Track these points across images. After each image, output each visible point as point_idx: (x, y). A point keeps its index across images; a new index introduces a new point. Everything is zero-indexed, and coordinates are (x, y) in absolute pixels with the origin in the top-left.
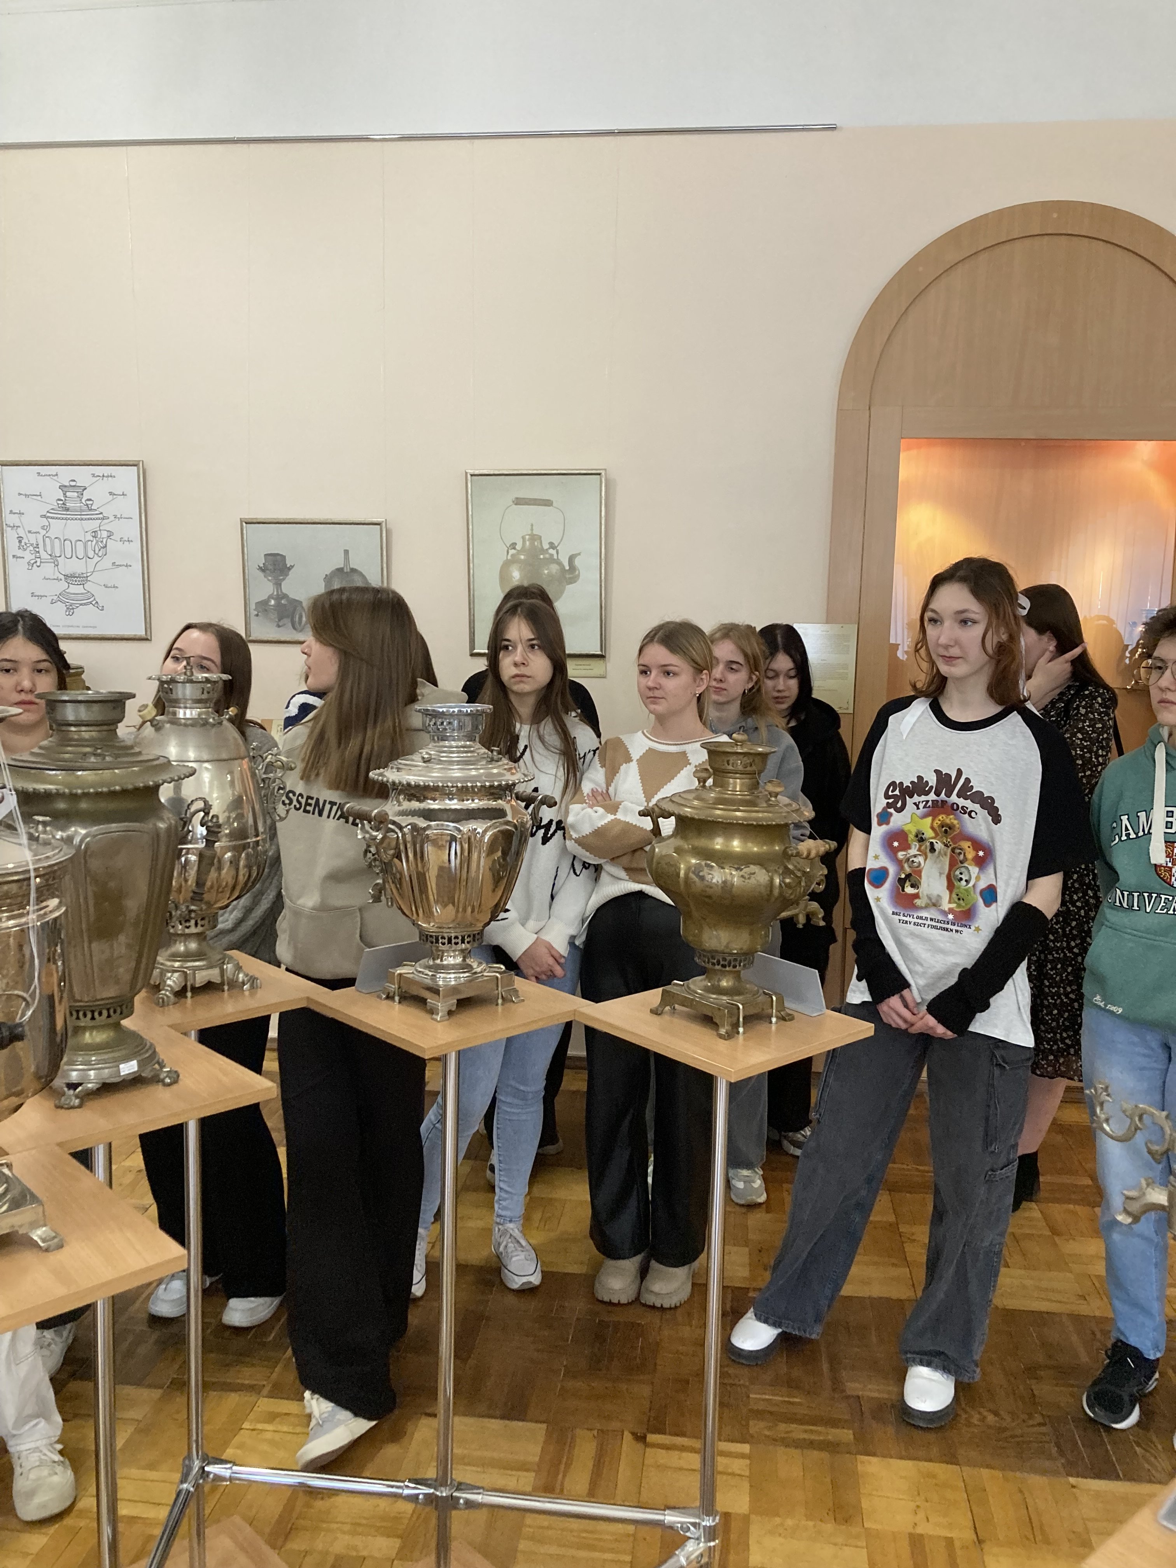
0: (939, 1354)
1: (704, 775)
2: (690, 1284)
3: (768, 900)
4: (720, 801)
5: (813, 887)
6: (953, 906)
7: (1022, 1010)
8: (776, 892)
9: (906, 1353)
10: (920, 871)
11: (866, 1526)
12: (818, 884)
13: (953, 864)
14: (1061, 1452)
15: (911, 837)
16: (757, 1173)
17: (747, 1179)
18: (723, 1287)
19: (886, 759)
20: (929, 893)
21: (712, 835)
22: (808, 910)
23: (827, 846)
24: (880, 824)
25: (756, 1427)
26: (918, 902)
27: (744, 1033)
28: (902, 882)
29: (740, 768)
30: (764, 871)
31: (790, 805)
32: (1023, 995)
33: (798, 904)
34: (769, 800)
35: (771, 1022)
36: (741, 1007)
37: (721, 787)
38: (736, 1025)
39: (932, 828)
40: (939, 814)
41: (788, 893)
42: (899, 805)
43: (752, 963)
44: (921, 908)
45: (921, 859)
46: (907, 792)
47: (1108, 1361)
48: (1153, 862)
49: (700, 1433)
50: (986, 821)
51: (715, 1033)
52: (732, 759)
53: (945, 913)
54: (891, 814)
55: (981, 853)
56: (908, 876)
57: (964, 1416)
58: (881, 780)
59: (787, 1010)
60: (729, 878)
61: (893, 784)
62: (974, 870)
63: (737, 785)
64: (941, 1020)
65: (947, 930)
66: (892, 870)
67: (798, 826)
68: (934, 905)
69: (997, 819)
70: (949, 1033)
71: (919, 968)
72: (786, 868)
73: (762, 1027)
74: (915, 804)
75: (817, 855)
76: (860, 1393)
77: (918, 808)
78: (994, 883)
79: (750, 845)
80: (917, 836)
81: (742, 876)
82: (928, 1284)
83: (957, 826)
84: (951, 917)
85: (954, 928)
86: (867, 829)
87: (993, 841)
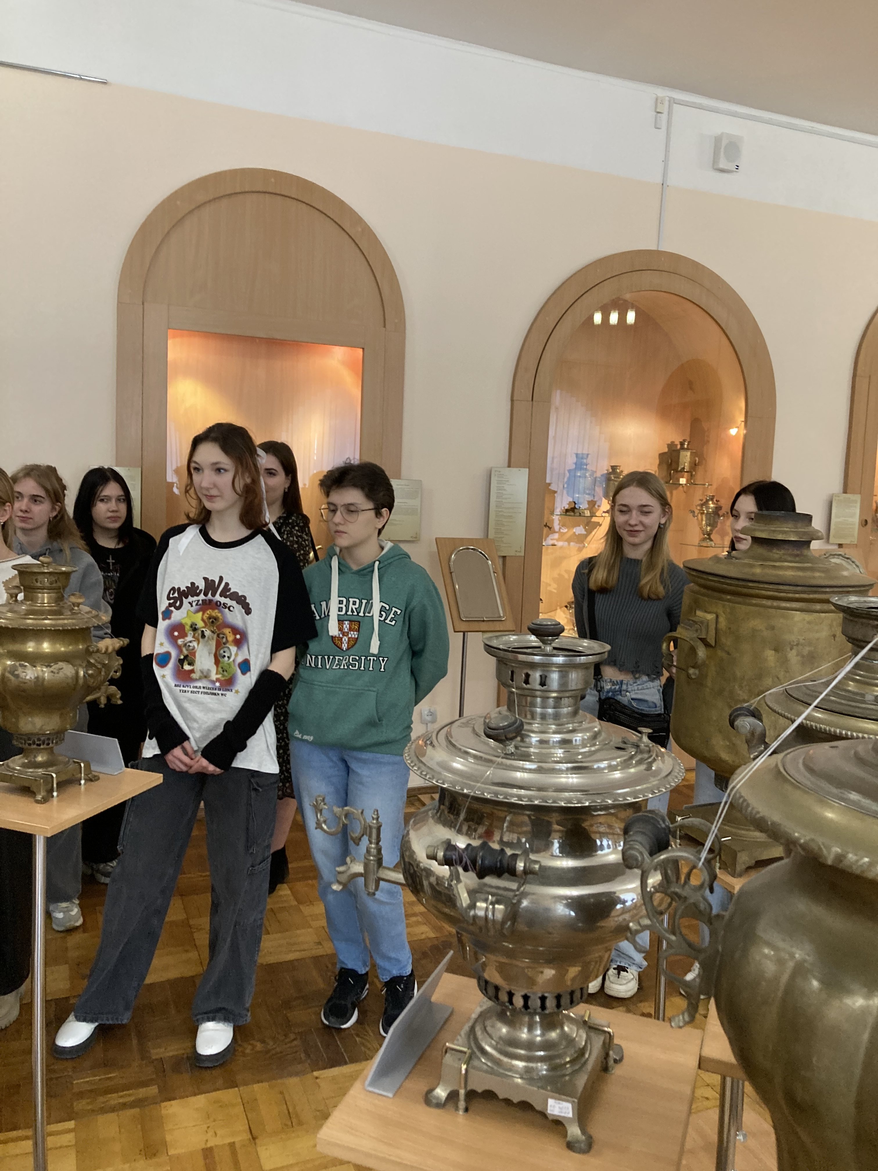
0: (219, 1010)
1: (16, 591)
2: (18, 1005)
3: (74, 689)
4: (30, 612)
5: (111, 674)
6: (219, 676)
7: (270, 747)
8: (81, 682)
9: (196, 1016)
10: (195, 653)
11: (169, 1154)
12: (116, 672)
13: (219, 645)
14: (308, 1055)
15: (187, 628)
16: (74, 903)
17: (66, 909)
18: (46, 1001)
19: (168, 570)
20: (201, 668)
21: (24, 641)
22: (108, 693)
23: (122, 642)
24: (164, 619)
25: (81, 1105)
26: (193, 676)
27: (58, 796)
28: (181, 662)
29: (47, 584)
30: (71, 666)
31: (90, 612)
32: (270, 736)
33: (100, 689)
34: (73, 609)
35: (80, 784)
36: (54, 775)
37: (32, 600)
38: (51, 790)
39: (203, 620)
40: (207, 610)
41: (91, 681)
42: (178, 604)
43: (63, 739)
44: (196, 680)
45: (195, 644)
46: (183, 594)
47: (336, 984)
48: (331, 634)
49: (32, 1124)
50: (241, 613)
51: (32, 800)
52: (40, 578)
53: (213, 682)
54: (172, 611)
55: (238, 637)
56: (186, 657)
57: (240, 1049)
58: (165, 586)
59: (93, 773)
60: (40, 674)
61: (173, 589)
62: (234, 649)
63: (45, 599)
64: (211, 761)
65: (215, 694)
66: (174, 653)
67: (98, 628)
68: (206, 677)
69: (248, 611)
70: (218, 770)
71: (195, 725)
72: (89, 662)
73: (72, 790)
74: (190, 603)
75: (114, 650)
76: (162, 1056)
77: (192, 606)
78: (248, 658)
79: (58, 646)
80: (191, 626)
81: (52, 672)
82: (211, 959)
83: (221, 617)
84: (218, 684)
85: (220, 692)
86: (155, 624)
87: (246, 627)
